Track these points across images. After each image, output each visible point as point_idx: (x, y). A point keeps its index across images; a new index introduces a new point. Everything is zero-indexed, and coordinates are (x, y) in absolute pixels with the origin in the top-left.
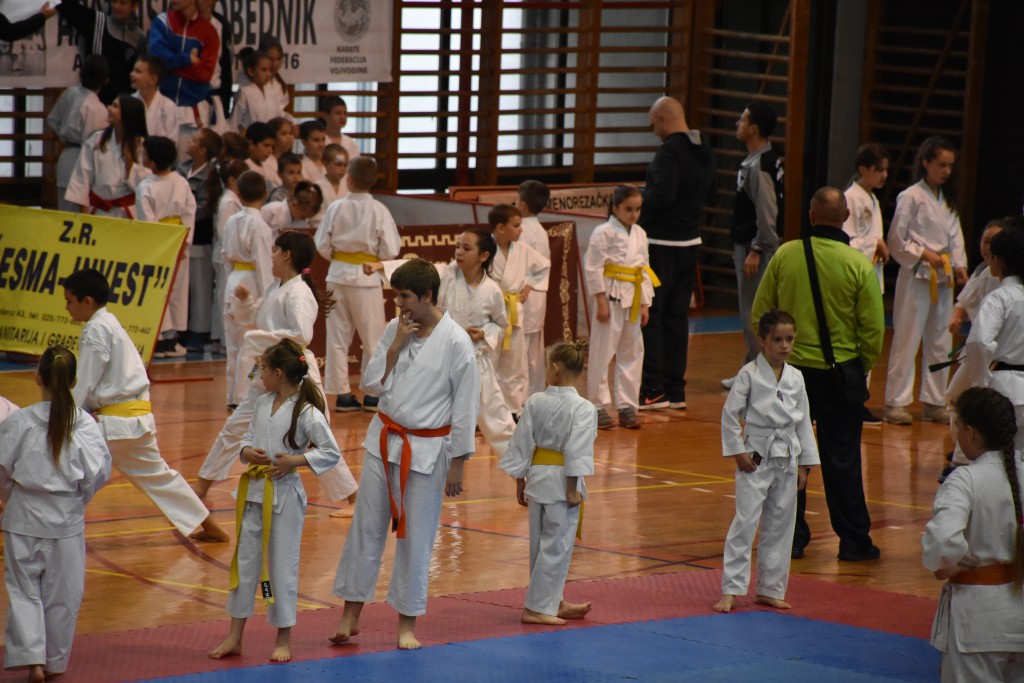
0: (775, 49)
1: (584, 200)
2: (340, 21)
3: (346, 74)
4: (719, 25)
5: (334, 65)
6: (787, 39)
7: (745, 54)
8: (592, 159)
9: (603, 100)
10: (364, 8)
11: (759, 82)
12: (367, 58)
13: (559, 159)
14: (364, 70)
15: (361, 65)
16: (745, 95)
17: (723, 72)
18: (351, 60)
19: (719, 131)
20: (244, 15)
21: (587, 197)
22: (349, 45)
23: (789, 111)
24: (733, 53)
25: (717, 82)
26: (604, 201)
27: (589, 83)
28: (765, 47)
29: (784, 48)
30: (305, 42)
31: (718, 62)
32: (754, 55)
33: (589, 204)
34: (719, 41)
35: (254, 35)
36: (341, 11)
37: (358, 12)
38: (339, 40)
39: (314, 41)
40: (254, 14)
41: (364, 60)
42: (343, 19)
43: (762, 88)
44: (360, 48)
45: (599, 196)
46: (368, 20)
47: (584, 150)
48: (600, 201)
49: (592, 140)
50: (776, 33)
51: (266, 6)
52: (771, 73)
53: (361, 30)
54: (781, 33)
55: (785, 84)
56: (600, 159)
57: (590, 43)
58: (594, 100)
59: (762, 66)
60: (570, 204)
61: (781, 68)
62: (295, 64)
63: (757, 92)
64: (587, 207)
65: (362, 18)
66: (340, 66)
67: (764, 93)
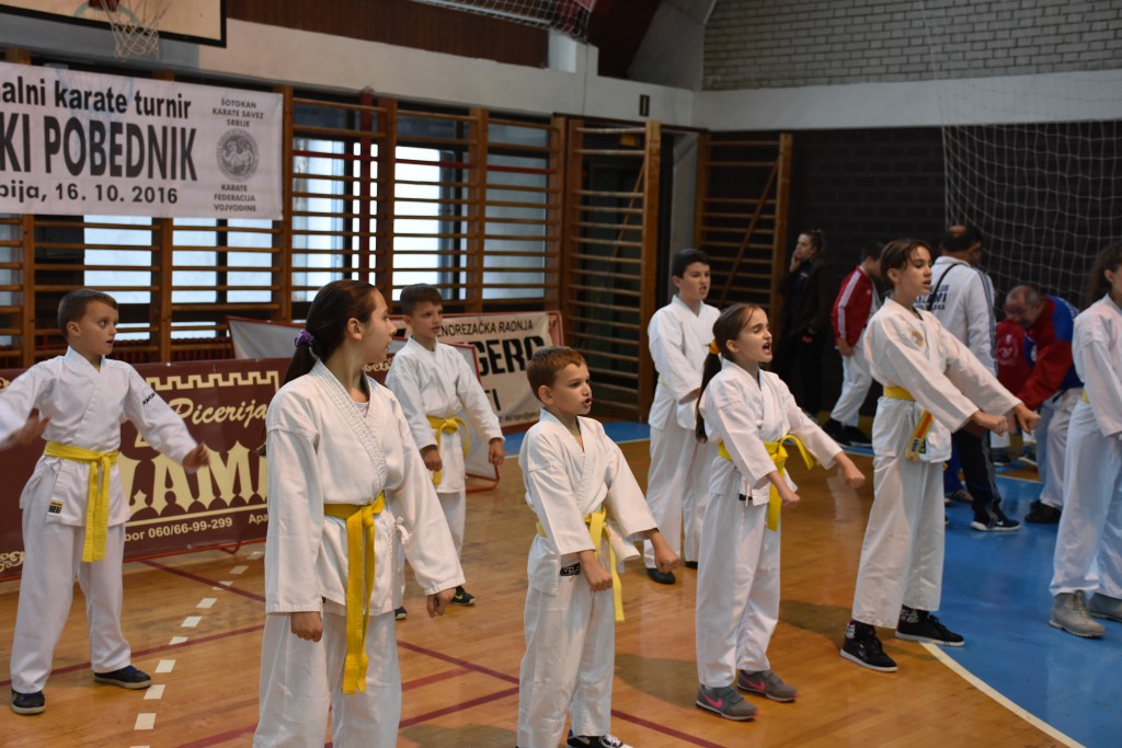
0: (631, 204)
1: (467, 327)
2: (224, 160)
3: (233, 211)
4: (586, 186)
5: (218, 202)
6: (640, 194)
7: (606, 209)
8: (480, 294)
9: (489, 245)
10: (251, 150)
11: (618, 231)
12: (256, 197)
13: (456, 293)
14: (253, 208)
15: (250, 203)
16: (607, 242)
17: (589, 224)
18: (238, 198)
19: (587, 272)
20: (107, 146)
21: (469, 325)
22: (236, 184)
23: (644, 254)
24: (597, 209)
25: (585, 232)
26: (486, 328)
27: (477, 230)
28: (622, 202)
29: (638, 203)
30: (183, 177)
31: (586, 216)
32: (614, 210)
33: (471, 331)
34: (586, 200)
35: (120, 167)
36: (225, 152)
37: (244, 154)
38: (223, 178)
39: (194, 177)
40: (120, 146)
41: (252, 199)
42: (228, 159)
43: (621, 236)
44: (248, 188)
45: (481, 324)
46: (256, 162)
47: (476, 286)
48: (482, 328)
49: (481, 278)
50: (632, 190)
51: (135, 140)
52: (628, 223)
53: (248, 170)
54: (636, 189)
55: (639, 232)
56: (487, 294)
57: (478, 197)
58: (482, 244)
59: (619, 218)
60: (452, 331)
61: (636, 219)
62: (172, 198)
63: (616, 238)
64: (469, 333)
65: (249, 160)
66: (225, 203)
67: (623, 239)
